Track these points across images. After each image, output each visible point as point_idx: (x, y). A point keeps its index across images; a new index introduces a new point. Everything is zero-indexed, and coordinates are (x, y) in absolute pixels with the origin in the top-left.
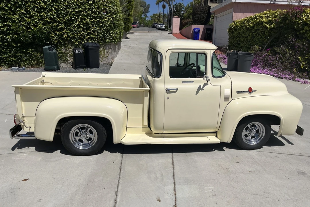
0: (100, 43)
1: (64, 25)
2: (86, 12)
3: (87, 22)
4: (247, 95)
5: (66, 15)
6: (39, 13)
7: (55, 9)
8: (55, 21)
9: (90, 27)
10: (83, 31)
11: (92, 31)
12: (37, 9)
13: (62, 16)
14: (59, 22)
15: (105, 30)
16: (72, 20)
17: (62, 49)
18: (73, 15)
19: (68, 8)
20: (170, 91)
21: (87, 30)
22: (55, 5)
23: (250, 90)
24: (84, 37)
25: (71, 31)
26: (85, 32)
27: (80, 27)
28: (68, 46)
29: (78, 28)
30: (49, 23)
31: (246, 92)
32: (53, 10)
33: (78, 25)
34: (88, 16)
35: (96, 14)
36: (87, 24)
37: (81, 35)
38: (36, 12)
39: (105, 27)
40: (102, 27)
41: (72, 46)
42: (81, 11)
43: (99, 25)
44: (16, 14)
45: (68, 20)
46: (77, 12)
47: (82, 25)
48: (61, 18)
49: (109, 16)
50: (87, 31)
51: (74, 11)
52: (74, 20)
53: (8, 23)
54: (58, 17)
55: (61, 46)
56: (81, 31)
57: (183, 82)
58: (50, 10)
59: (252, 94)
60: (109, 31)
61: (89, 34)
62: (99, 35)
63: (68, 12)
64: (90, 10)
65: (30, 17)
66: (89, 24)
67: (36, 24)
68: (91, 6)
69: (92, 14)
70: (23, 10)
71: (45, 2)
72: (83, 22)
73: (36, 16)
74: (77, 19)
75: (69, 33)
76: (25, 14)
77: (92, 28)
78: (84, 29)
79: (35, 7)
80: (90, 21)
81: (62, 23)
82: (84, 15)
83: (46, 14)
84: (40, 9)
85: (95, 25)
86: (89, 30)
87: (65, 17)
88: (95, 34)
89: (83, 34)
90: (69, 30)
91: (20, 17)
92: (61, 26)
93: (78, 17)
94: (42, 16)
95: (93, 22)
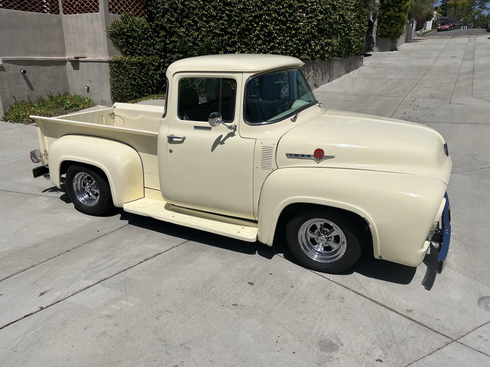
1: (238, 37)
2: (269, 15)
3: (269, 30)
4: (311, 163)
5: (240, 22)
6: (208, 22)
7: (227, 15)
8: (227, 33)
9: (275, 38)
10: (264, 43)
11: (277, 43)
12: (206, 17)
13: (236, 24)
14: (230, 33)
15: (300, 40)
16: (248, 30)
18: (251, 21)
19: (244, 13)
20: (174, 139)
21: (270, 42)
22: (228, 10)
23: (319, 155)
26: (266, 45)
27: (260, 38)
29: (256, 41)
30: (219, 35)
31: (309, 156)
32: (224, 17)
33: (257, 36)
34: (272, 20)
35: (285, 16)
36: (270, 33)
38: (205, 21)
39: (299, 36)
40: (295, 35)
42: (262, 15)
43: (290, 33)
44: (182, 26)
45: (243, 29)
46: (256, 17)
47: (262, 35)
48: (234, 27)
49: (311, 18)
50: (269, 44)
51: (251, 16)
52: (252, 29)
53: (174, 38)
54: (230, 26)
56: (260, 45)
57: (196, 127)
58: (221, 18)
59: (323, 163)
60: (308, 41)
61: (273, 48)
62: (288, 49)
63: (243, 18)
64: (275, 11)
65: (198, 29)
66: (273, 33)
67: (203, 37)
68: (278, 6)
69: (278, 17)
70: (191, 20)
71: (215, 7)
72: (263, 31)
73: (204, 27)
74: (256, 27)
75: (244, 48)
76: (193, 26)
77: (277, 39)
78: (265, 41)
79: (203, 15)
80: (274, 29)
81: (235, 35)
82: (266, 20)
83: (215, 23)
84: (209, 17)
85: (283, 34)
86: (273, 42)
87: (240, 25)
88: (282, 48)
89: (264, 48)
90: (245, 43)
91: (187, 29)
92: (234, 38)
93: (258, 24)
94: (210, 27)
95: (279, 30)
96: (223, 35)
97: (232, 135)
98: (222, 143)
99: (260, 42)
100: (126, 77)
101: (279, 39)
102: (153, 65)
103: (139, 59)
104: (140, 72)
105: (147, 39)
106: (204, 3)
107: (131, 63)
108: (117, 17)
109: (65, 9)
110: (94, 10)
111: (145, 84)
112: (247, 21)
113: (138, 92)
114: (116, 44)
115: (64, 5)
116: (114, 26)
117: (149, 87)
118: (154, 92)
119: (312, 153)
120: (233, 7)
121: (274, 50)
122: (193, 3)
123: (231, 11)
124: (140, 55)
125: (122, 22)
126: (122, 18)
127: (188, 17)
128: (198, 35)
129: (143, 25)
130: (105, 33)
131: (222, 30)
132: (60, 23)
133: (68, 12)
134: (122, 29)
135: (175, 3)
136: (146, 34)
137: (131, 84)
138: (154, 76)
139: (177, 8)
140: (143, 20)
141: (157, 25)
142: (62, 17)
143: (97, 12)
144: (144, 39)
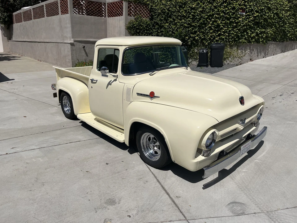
0: (231, 43)
1: (198, 28)
2: (219, 14)
3: (218, 23)
4: (148, 99)
5: (200, 19)
6: (181, 20)
7: (192, 15)
8: (191, 26)
9: (222, 29)
10: (214, 32)
11: (223, 32)
13: (197, 21)
14: (193, 26)
15: (239, 30)
16: (205, 24)
17: (195, 49)
18: (207, 18)
19: (203, 13)
21: (218, 31)
22: (193, 12)
23: (152, 95)
24: (214, 38)
25: (203, 33)
26: (215, 33)
27: (212, 29)
28: (199, 47)
29: (209, 30)
30: (185, 27)
31: (147, 95)
32: (190, 16)
33: (210, 27)
34: (221, 17)
35: (229, 15)
36: (218, 26)
37: (211, 37)
38: (180, 19)
39: (239, 27)
40: (236, 27)
41: (203, 47)
42: (214, 14)
43: (233, 25)
44: (167, 22)
45: (201, 23)
46: (210, 15)
47: (213, 27)
48: (196, 22)
49: (249, 15)
50: (218, 32)
51: (207, 15)
52: (207, 23)
53: (162, 30)
54: (193, 22)
55: (195, 47)
56: (211, 33)
58: (189, 17)
59: (154, 100)
60: (245, 31)
61: (219, 35)
62: (230, 36)
63: (202, 17)
64: (223, 12)
65: (176, 24)
66: (220, 26)
67: (178, 29)
68: (225, 8)
69: (225, 15)
70: (172, 19)
71: (186, 11)
72: (214, 24)
73: (179, 22)
74: (209, 22)
75: (201, 35)
76: (173, 22)
77: (223, 29)
78: (215, 30)
79: (179, 16)
80: (221, 23)
81: (196, 27)
82: (216, 18)
83: (185, 20)
84: (182, 17)
85: (228, 26)
86: (220, 31)
87: (199, 21)
88: (226, 35)
89: (214, 35)
90: (202, 32)
91: (170, 24)
92: (195, 29)
93: (211, 20)
94: (182, 22)
95: (225, 23)
96: (188, 27)
97: (115, 80)
98: (111, 84)
99: (211, 31)
101: (225, 29)
105: (149, 30)
106: (179, 9)
108: (133, 18)
109: (109, 15)
110: (121, 14)
112: (204, 18)
114: (130, 33)
115: (108, 12)
116: (130, 23)
119: (149, 94)
120: (196, 10)
121: (221, 36)
122: (173, 9)
123: (195, 13)
125: (135, 21)
126: (135, 19)
127: (170, 17)
128: (175, 27)
129: (147, 22)
130: (125, 27)
131: (189, 24)
132: (105, 22)
133: (110, 16)
134: (134, 25)
135: (164, 9)
136: (148, 27)
139: (165, 12)
140: (148, 19)
141: (155, 22)
142: (107, 19)
143: (122, 16)
144: (147, 30)
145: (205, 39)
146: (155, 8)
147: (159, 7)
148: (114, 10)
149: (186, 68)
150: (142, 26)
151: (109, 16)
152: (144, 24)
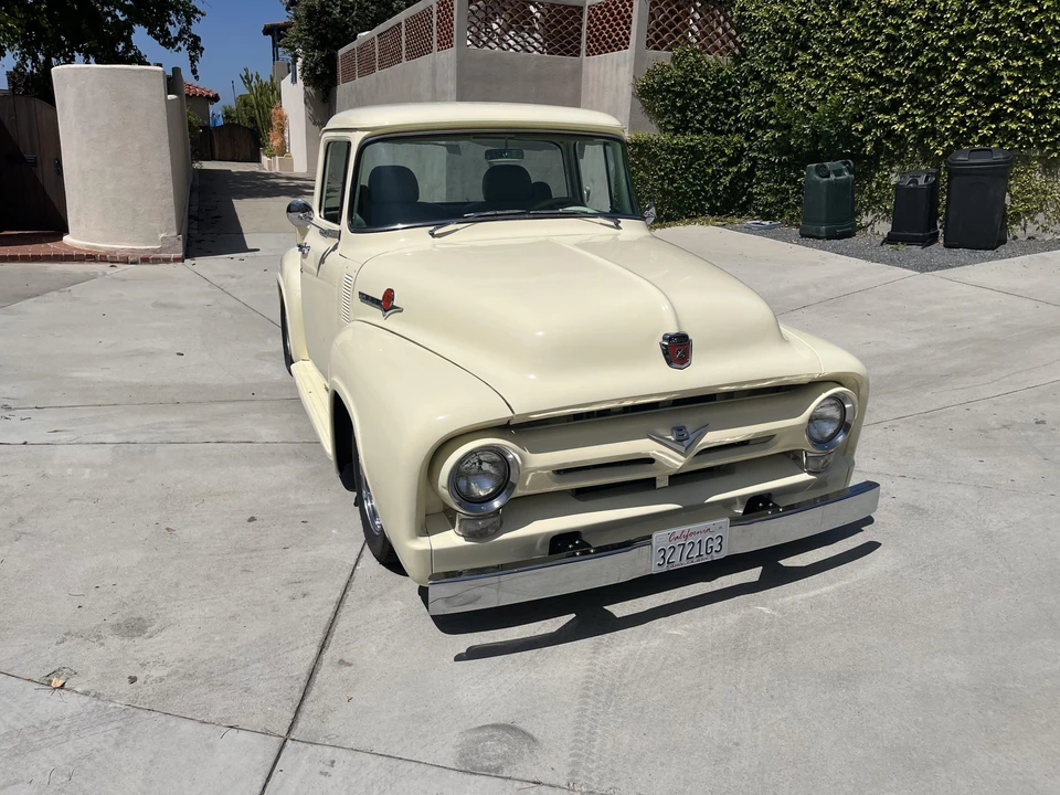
0: (1049, 152)
1: (909, 90)
2: (997, 32)
3: (992, 70)
5: (917, 53)
6: (841, 55)
7: (889, 37)
8: (880, 80)
9: (1008, 91)
10: (973, 103)
11: (1014, 104)
13: (905, 58)
14: (889, 79)
16: (937, 71)
17: (893, 172)
18: (947, 48)
19: (932, 30)
21: (990, 101)
22: (891, 24)
23: (387, 302)
24: (974, 129)
25: (927, 106)
26: (980, 107)
27: (964, 92)
28: (910, 162)
29: (952, 97)
30: (856, 85)
31: (377, 301)
32: (878, 42)
33: (956, 84)
34: (1005, 45)
36: (994, 78)
37: (962, 122)
38: (838, 54)
41: (924, 163)
42: (977, 31)
44: (792, 69)
45: (920, 68)
46: (960, 36)
47: (971, 83)
48: (901, 65)
50: (989, 104)
51: (947, 36)
52: (945, 67)
53: (773, 97)
54: (891, 65)
55: (891, 164)
56: (963, 109)
58: (874, 43)
59: (392, 322)
61: (997, 117)
62: (1045, 121)
63: (926, 44)
64: (1017, 21)
65: (820, 75)
66: (1002, 78)
67: (826, 93)
68: (1026, 7)
69: (1025, 36)
70: (809, 54)
71: (862, 20)
72: (975, 72)
73: (833, 68)
74: (956, 63)
75: (920, 116)
76: (811, 65)
77: (1016, 93)
78: (978, 97)
79: (836, 40)
80: (1007, 66)
81: (901, 84)
82: (986, 46)
83: (859, 58)
84: (848, 44)
85: (1036, 80)
86: (1002, 101)
87: (915, 59)
88: (1026, 117)
89: (972, 115)
90: (923, 104)
91: (799, 76)
92: (897, 92)
93: (961, 54)
94: (846, 65)
95: (1023, 69)
96: (867, 87)
97: (334, 248)
99: (961, 101)
100: (653, 175)
101: (1020, 92)
102: (723, 154)
103: (691, 140)
104: (688, 167)
105: (725, 99)
106: (841, 14)
107: (669, 147)
108: (664, 57)
109: (589, 47)
110: (623, 44)
111: (697, 193)
112: (936, 49)
113: (677, 208)
114: (649, 110)
115: (588, 38)
116: (650, 74)
117: (705, 199)
118: (713, 211)
119: (381, 297)
120: (903, 17)
121: (1002, 121)
122: (816, 16)
123: (897, 27)
124: (699, 132)
125: (672, 65)
126: (674, 58)
127: (805, 48)
128: (818, 87)
129: (721, 70)
130: (630, 88)
131: (873, 73)
132: (577, 73)
133: (592, 51)
134: (666, 79)
135: (785, 19)
136: (723, 89)
137: (662, 190)
138: (721, 177)
139: (786, 30)
140: (726, 60)
141: (751, 70)
142: (584, 61)
143: (626, 48)
144: (716, 99)
145: (932, 133)
146: (755, 17)
147: (768, 11)
148: (604, 28)
149: (612, 224)
150: (696, 84)
151: (590, 52)
152: (706, 77)
